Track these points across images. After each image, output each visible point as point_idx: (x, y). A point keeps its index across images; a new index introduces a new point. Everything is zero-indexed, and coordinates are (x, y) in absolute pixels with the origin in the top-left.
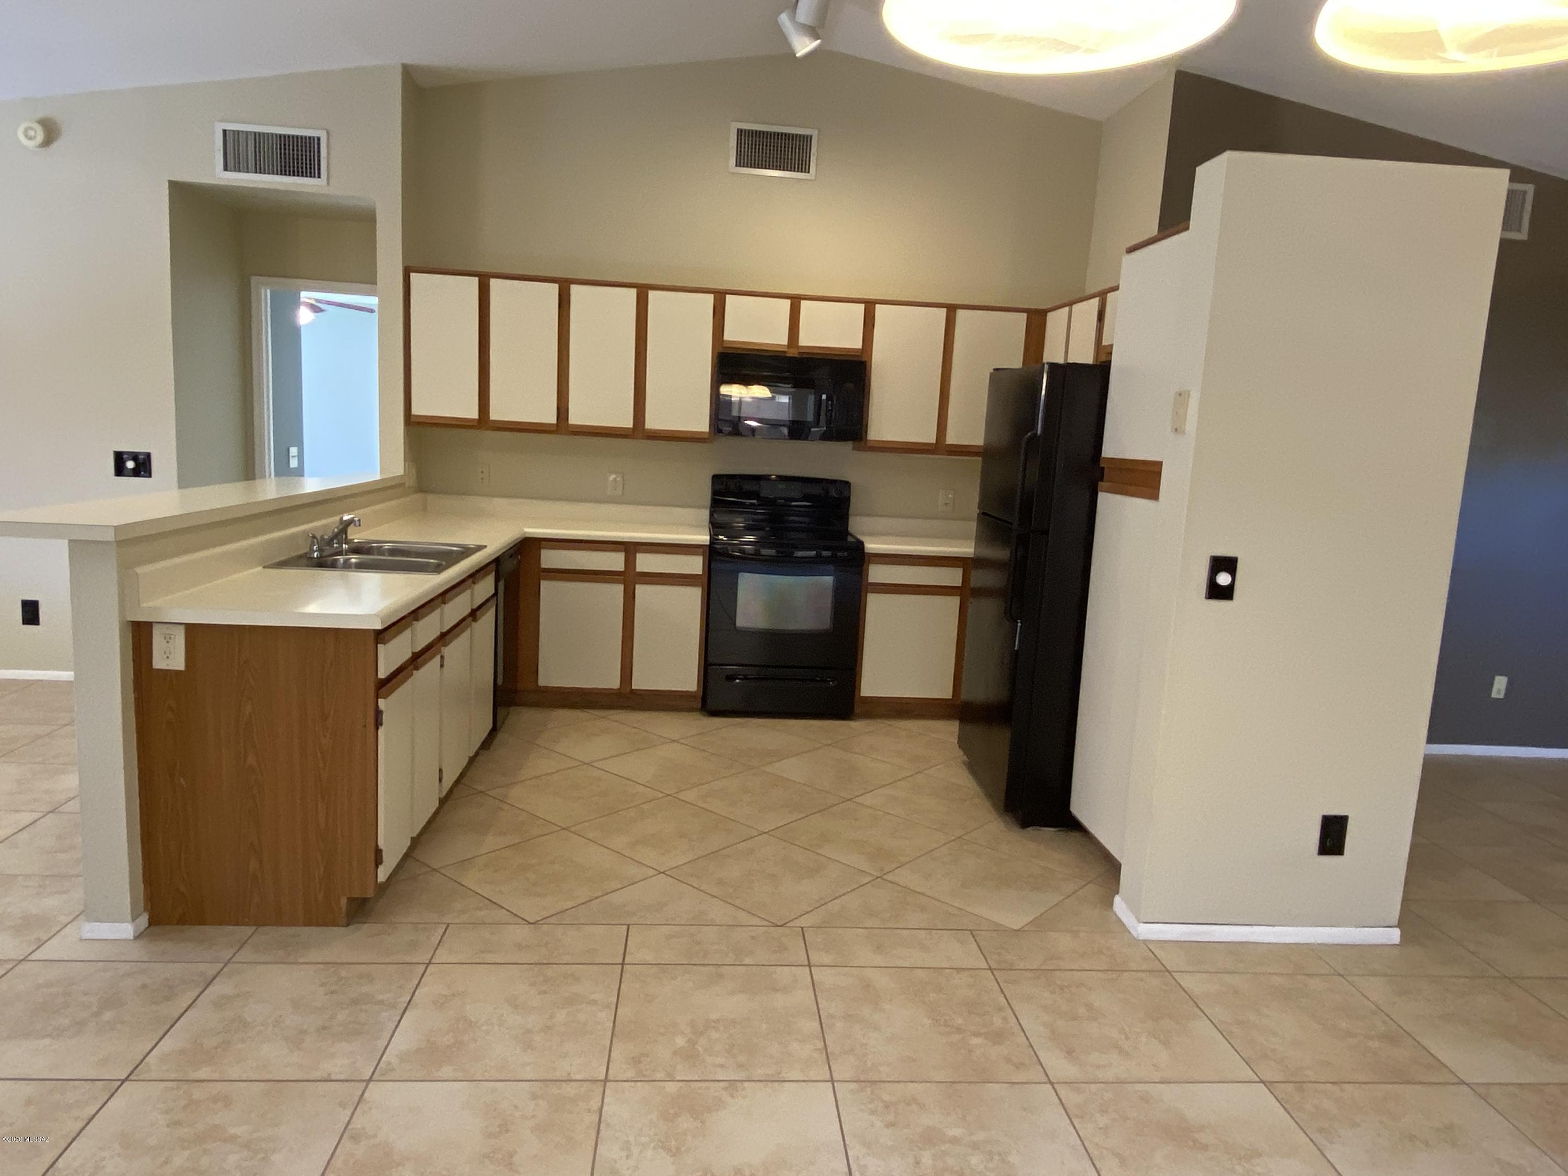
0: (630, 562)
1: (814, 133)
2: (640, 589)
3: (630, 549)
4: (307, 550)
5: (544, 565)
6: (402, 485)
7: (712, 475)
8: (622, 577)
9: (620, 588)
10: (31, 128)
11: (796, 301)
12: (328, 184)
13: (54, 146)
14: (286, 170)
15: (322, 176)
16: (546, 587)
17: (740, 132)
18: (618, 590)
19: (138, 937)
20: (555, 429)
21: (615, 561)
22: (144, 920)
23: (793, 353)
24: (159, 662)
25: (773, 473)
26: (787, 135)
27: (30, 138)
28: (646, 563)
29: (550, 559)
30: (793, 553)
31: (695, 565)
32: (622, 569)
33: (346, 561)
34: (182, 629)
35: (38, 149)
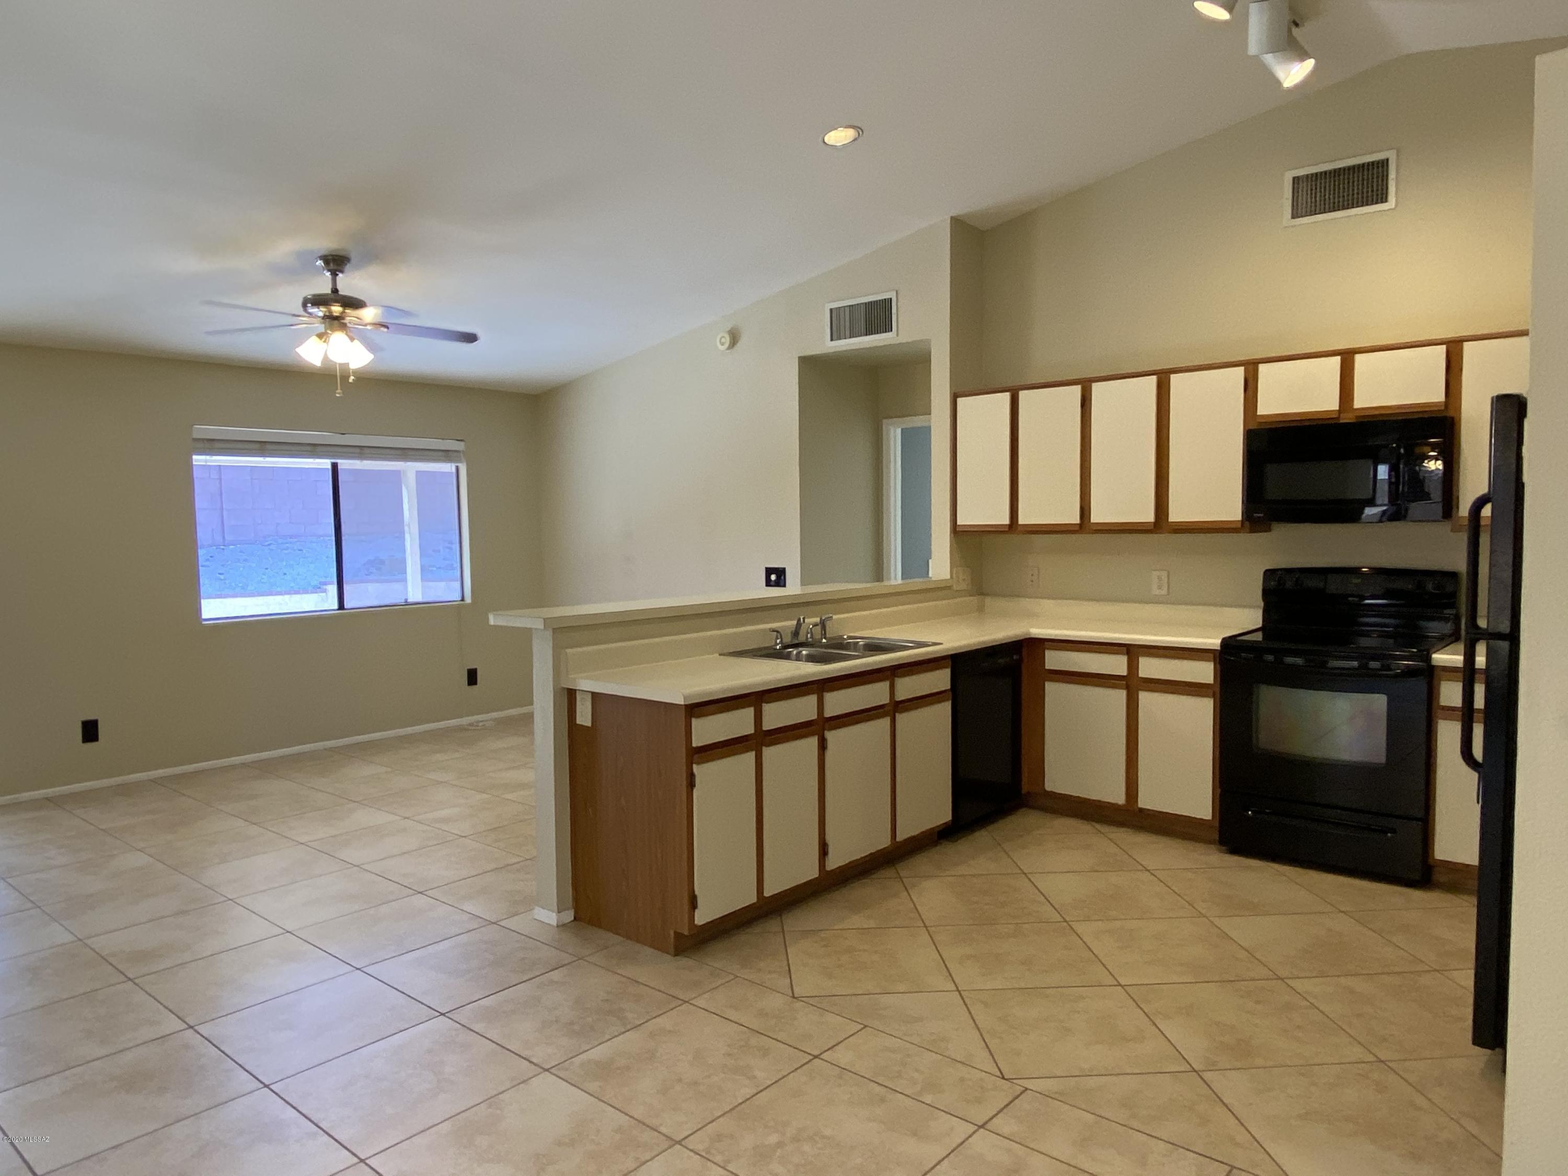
0: (1133, 666)
1: (1391, 155)
2: (1144, 697)
3: (1132, 651)
4: (773, 644)
5: (1048, 666)
6: (949, 588)
7: (1264, 570)
8: (1124, 682)
9: (1123, 694)
10: (723, 337)
11: (1347, 357)
12: (897, 335)
13: (736, 348)
14: (870, 330)
15: (893, 330)
16: (1052, 689)
17: (1296, 180)
18: (1121, 695)
19: (561, 926)
20: (1077, 528)
21: (1117, 665)
22: (569, 916)
23: (1347, 418)
24: (580, 721)
25: (1364, 565)
26: (1362, 167)
27: (722, 344)
28: (1149, 668)
29: (1054, 660)
30: (1327, 662)
31: (1205, 672)
32: (1125, 674)
33: (799, 653)
34: (590, 696)
35: (728, 351)
